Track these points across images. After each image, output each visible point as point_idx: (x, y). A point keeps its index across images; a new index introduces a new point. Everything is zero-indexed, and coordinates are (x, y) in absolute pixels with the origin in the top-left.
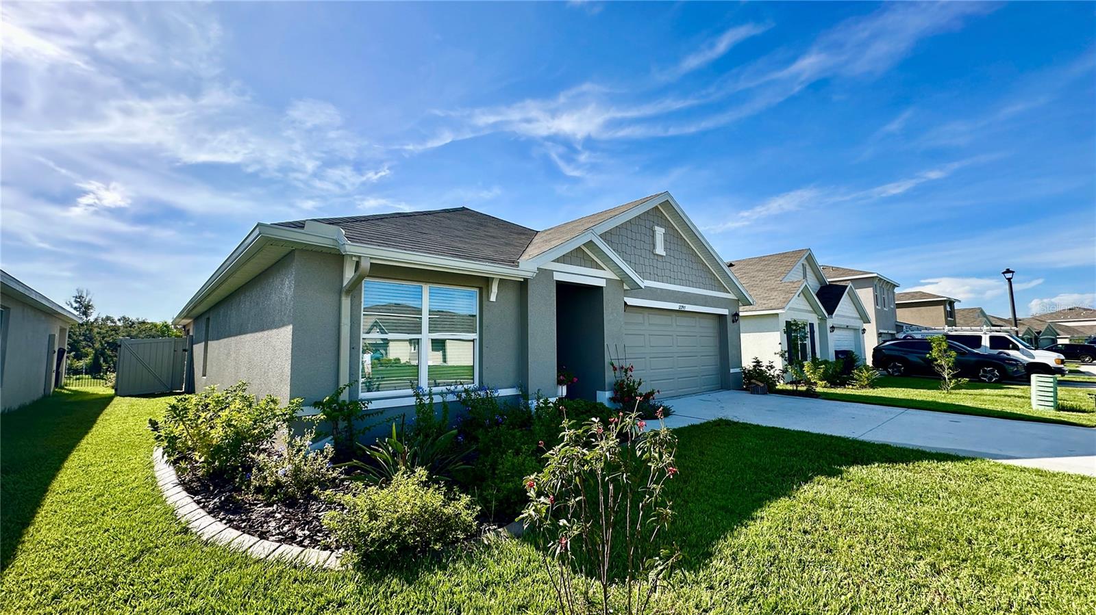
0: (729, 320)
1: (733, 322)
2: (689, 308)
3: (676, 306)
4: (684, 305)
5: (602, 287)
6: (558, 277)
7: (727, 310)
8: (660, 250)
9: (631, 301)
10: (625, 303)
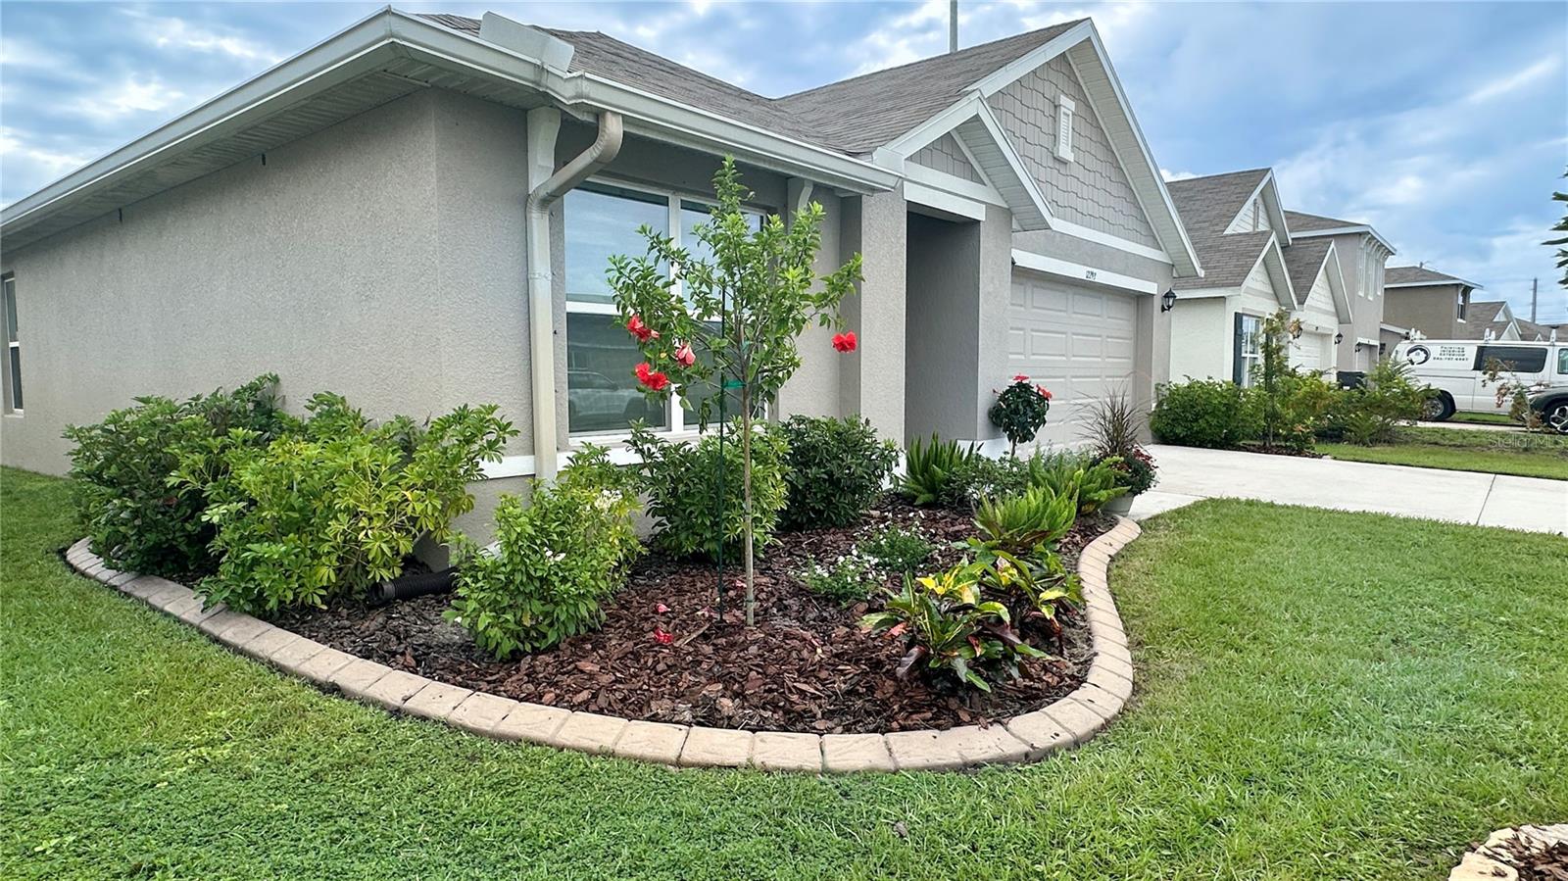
0: (1157, 305)
1: (1163, 309)
2: (1103, 277)
3: (1078, 271)
4: (1095, 270)
5: (979, 221)
6: (912, 193)
7: (1156, 285)
8: (1065, 149)
10: (1013, 262)
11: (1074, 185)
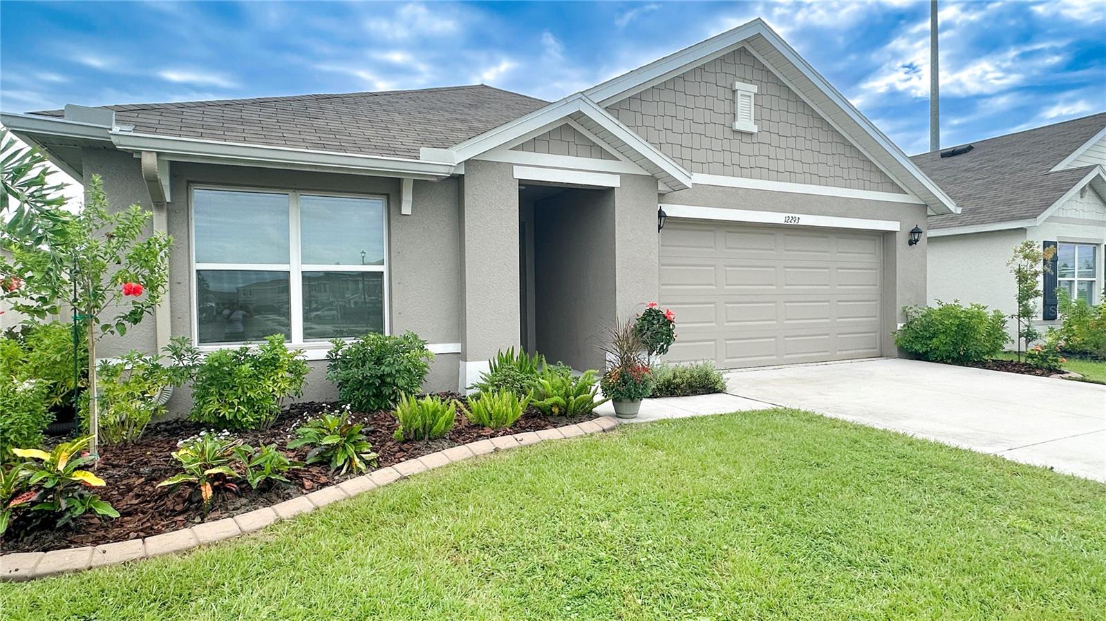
0: (901, 241)
1: (911, 243)
2: (806, 220)
3: (778, 218)
4: (797, 216)
5: (613, 188)
6: (522, 173)
7: (898, 223)
8: (746, 122)
9: (671, 210)
10: (661, 214)
11: (764, 149)
